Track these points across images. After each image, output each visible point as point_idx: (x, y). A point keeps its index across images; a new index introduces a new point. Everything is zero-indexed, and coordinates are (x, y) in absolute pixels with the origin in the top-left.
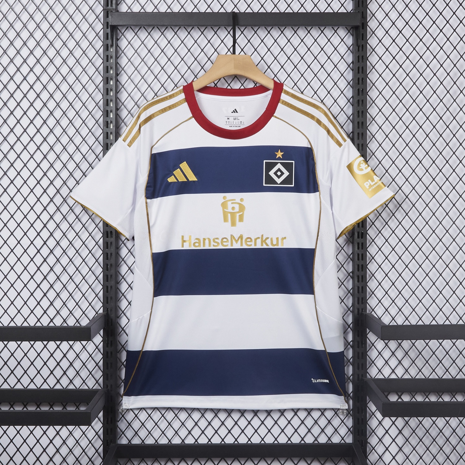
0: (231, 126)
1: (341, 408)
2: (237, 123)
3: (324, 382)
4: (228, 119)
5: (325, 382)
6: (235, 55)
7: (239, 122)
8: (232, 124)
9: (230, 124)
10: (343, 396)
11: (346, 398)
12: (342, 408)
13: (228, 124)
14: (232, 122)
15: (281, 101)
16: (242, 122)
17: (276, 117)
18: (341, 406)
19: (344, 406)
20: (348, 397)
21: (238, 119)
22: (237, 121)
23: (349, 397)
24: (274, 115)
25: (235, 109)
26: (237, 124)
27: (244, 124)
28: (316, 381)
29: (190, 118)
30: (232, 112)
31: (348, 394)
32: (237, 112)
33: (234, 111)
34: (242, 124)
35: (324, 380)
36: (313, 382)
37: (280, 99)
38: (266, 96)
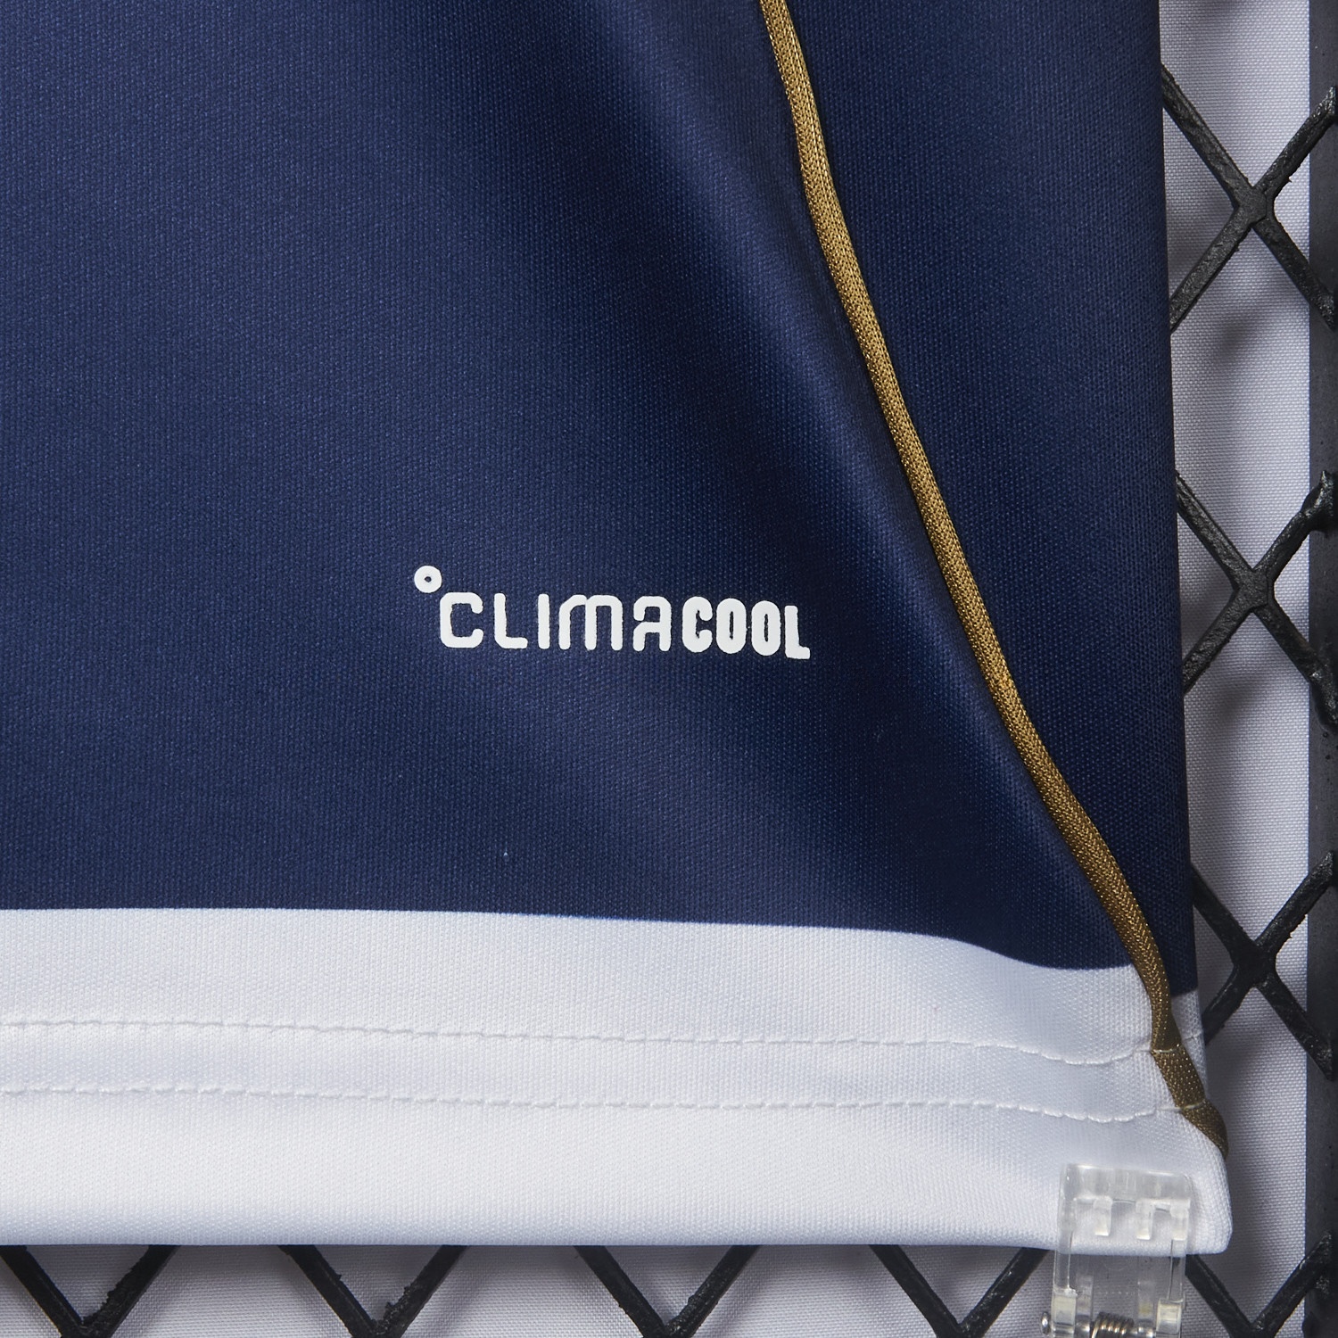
1: (1079, 1243)
3: (696, 643)
5: (731, 646)
10: (1124, 977)
11: (1190, 1004)
12: (1094, 1235)
18: (1072, 1185)
19: (1148, 1188)
20: (1232, 1001)
23: (1254, 1005)
28: (522, 622)
31: (1229, 929)
35: (697, 606)
36: (448, 638)
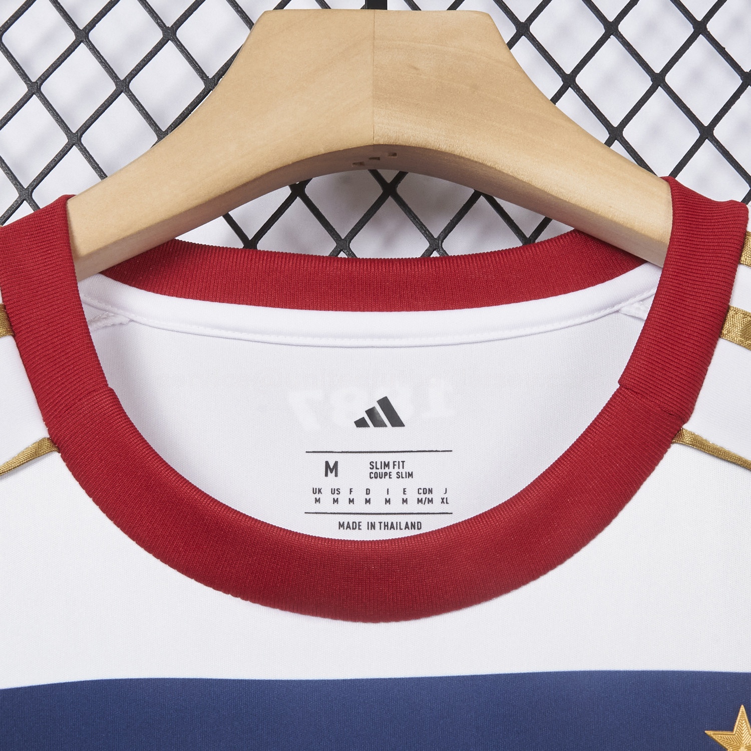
0: (351, 519)
2: (396, 498)
4: (331, 469)
6: (379, 12)
7: (412, 496)
8: (360, 506)
9: (343, 506)
13: (326, 504)
14: (360, 496)
15: (733, 325)
16: (436, 496)
17: (700, 445)
21: (408, 469)
22: (395, 485)
24: (686, 427)
25: (385, 403)
26: (397, 506)
27: (445, 508)
29: (35, 454)
30: (361, 423)
32: (396, 422)
33: (371, 412)
34: (437, 506)
37: (727, 308)
38: (613, 309)
